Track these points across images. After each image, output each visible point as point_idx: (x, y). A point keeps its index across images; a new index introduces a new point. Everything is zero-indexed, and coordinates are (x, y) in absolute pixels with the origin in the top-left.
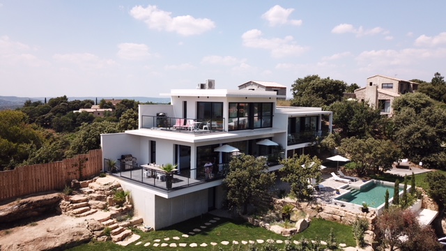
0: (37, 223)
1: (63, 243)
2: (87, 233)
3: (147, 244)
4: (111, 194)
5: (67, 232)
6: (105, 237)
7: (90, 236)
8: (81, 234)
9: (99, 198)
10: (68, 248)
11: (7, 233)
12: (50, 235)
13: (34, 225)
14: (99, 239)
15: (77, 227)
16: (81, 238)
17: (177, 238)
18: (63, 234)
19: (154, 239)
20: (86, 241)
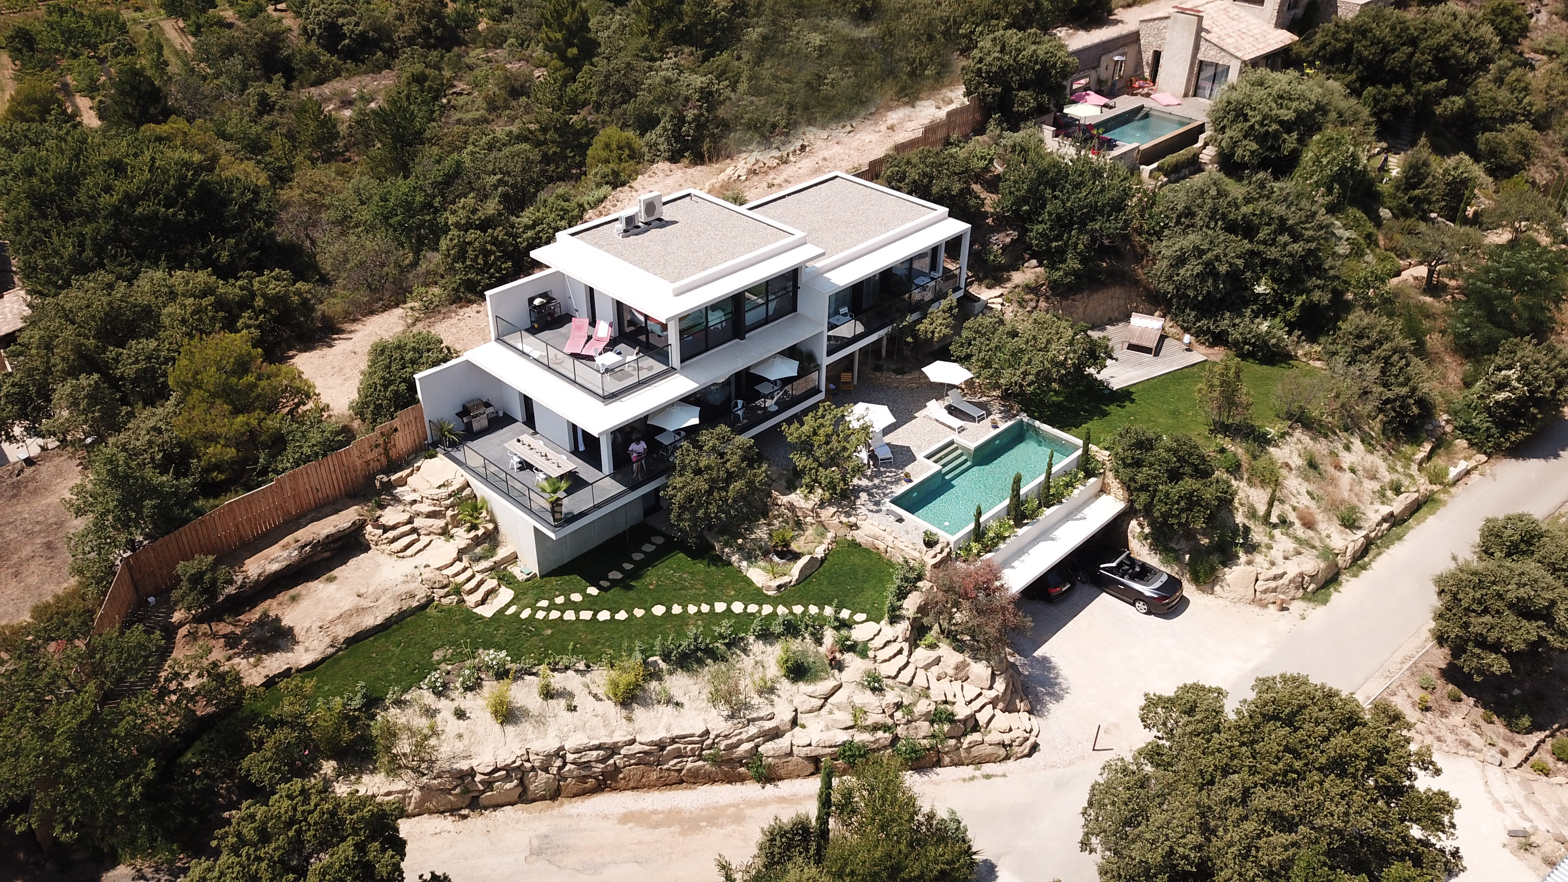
0: (335, 573)
1: (388, 615)
2: (422, 593)
3: (526, 614)
4: (452, 506)
5: (389, 594)
6: (454, 598)
7: (428, 597)
8: (413, 596)
9: (431, 515)
10: (396, 623)
11: (294, 599)
12: (364, 603)
13: (332, 579)
14: (445, 601)
15: (404, 582)
16: (415, 604)
17: (576, 597)
18: (383, 599)
19: (537, 601)
20: (423, 607)
